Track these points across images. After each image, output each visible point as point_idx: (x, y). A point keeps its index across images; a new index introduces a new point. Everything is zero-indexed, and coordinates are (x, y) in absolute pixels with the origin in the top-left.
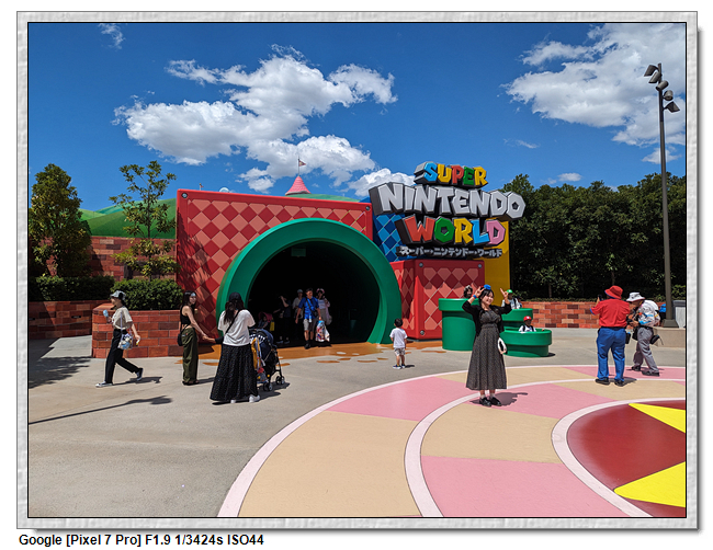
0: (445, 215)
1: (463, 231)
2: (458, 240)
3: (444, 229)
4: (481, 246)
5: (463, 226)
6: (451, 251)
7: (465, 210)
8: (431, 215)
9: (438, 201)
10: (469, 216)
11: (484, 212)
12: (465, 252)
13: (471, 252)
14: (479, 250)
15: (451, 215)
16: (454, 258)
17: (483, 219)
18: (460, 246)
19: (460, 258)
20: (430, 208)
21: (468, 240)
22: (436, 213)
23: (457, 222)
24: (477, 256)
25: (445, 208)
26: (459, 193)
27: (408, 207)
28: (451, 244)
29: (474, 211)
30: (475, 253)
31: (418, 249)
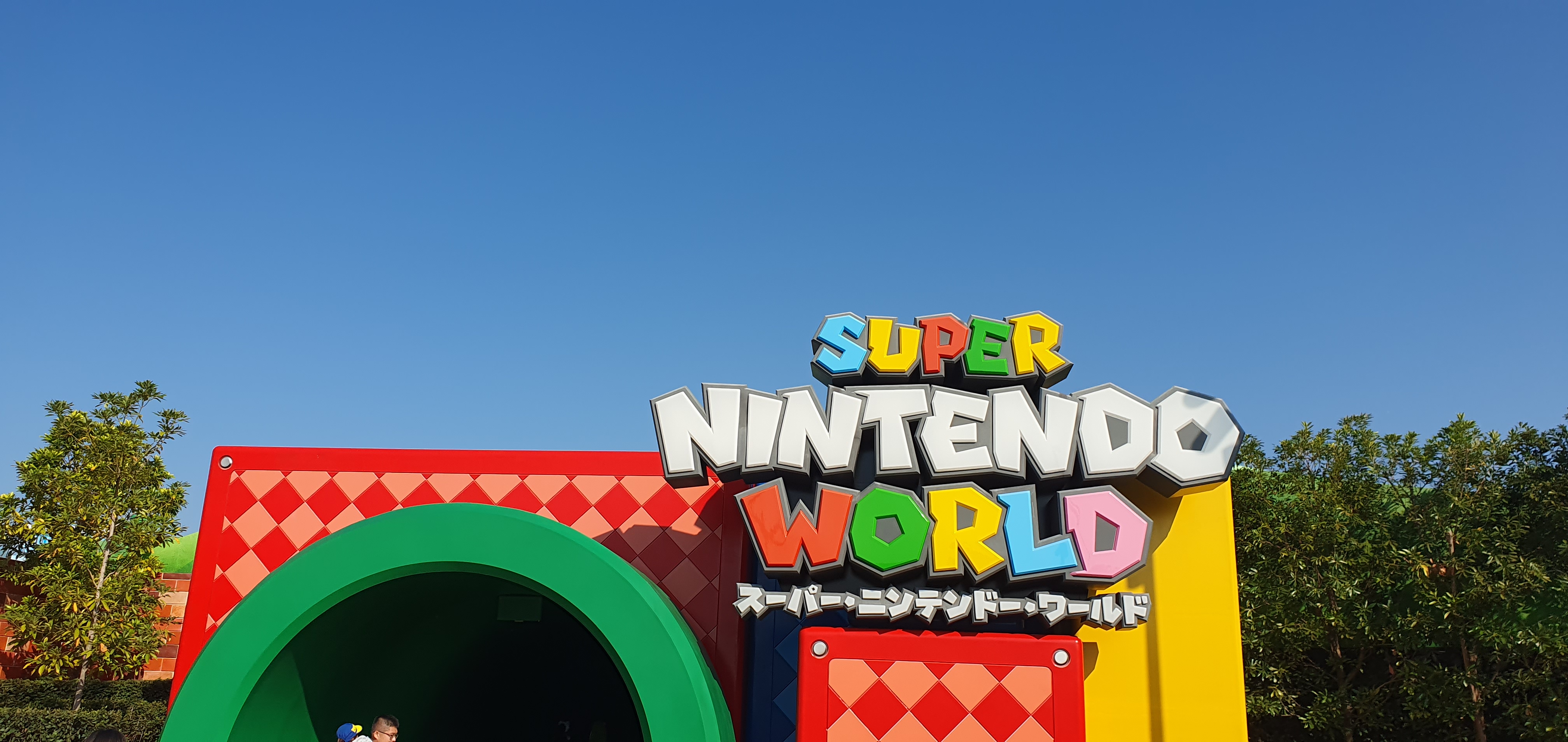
0: (895, 479)
1: (966, 532)
2: (945, 561)
4: (1051, 583)
5: (965, 518)
6: (928, 602)
7: (976, 460)
8: (841, 479)
9: (868, 437)
10: (989, 480)
11: (1054, 463)
12: (985, 605)
14: (1045, 598)
15: (919, 480)
16: (941, 624)
18: (960, 583)
20: (838, 457)
21: (986, 561)
22: (861, 473)
23: (945, 501)
25: (895, 456)
26: (952, 403)
27: (758, 458)
28: (919, 578)
29: (1012, 462)
30: (1031, 607)
31: (797, 592)
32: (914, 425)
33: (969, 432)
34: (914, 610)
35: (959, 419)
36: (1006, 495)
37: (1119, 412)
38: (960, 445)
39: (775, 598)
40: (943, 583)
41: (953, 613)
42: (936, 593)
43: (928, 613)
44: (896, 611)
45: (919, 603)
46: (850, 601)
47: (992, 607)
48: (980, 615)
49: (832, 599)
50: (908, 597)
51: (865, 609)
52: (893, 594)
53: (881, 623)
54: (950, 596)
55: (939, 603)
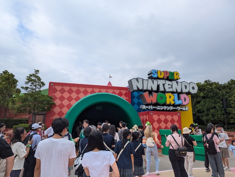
0: (162, 92)
1: (170, 99)
2: (168, 103)
3: (161, 98)
4: (179, 105)
5: (170, 97)
6: (165, 108)
7: (171, 90)
8: (155, 92)
9: (158, 86)
10: (173, 93)
11: (179, 91)
12: (171, 108)
13: (174, 108)
14: (178, 107)
15: (164, 92)
16: (166, 110)
17: (179, 94)
18: (169, 105)
19: (169, 111)
20: (155, 88)
21: (172, 103)
22: (158, 91)
23: (167, 95)
24: (177, 110)
25: (161, 89)
26: (168, 82)
27: (145, 88)
28: (164, 105)
29: (175, 90)
30: (176, 108)
31: (150, 106)
32: (164, 85)
33: (170, 86)
34: (163, 109)
35: (169, 85)
37: (186, 85)
38: (169, 88)
39: (147, 107)
40: (167, 105)
41: (168, 109)
42: (166, 107)
43: (165, 109)
44: (162, 109)
45: (164, 108)
46: (156, 108)
47: (172, 108)
48: (171, 109)
49: (154, 107)
50: (163, 107)
51: (158, 109)
52: (161, 107)
53: (160, 110)
54: (168, 107)
55: (166, 108)
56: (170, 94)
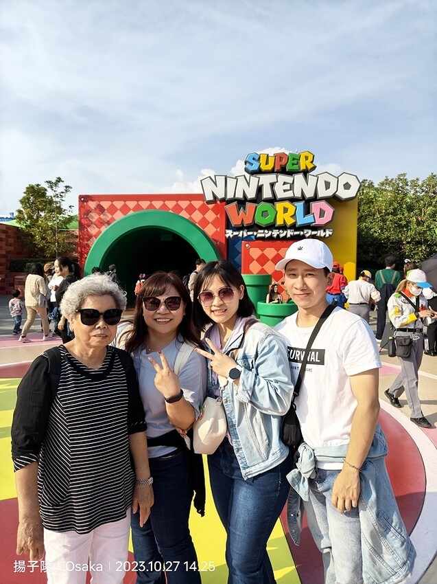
0: (267, 201)
1: (284, 213)
2: (279, 222)
3: (264, 214)
4: (307, 227)
5: (285, 210)
7: (289, 194)
9: (260, 189)
10: (293, 200)
11: (309, 194)
13: (296, 233)
14: (306, 231)
15: (273, 200)
16: (278, 238)
17: (307, 202)
18: (284, 227)
19: (284, 238)
20: (251, 194)
21: (290, 222)
22: (258, 198)
23: (280, 206)
24: (302, 236)
26: (283, 178)
27: (230, 196)
28: (271, 227)
29: (298, 195)
30: (302, 233)
31: (241, 232)
32: (272, 185)
33: (287, 187)
34: (271, 235)
35: (285, 183)
36: (296, 204)
37: (328, 180)
38: (285, 191)
39: (235, 233)
40: (280, 228)
41: (281, 236)
42: (277, 230)
43: (275, 236)
44: (267, 236)
45: (273, 233)
46: (255, 233)
47: (292, 233)
48: (289, 236)
49: (250, 233)
50: (270, 232)
51: (258, 235)
52: (266, 231)
53: (263, 239)
54: (281, 231)
55: (278, 233)
56: (287, 204)
